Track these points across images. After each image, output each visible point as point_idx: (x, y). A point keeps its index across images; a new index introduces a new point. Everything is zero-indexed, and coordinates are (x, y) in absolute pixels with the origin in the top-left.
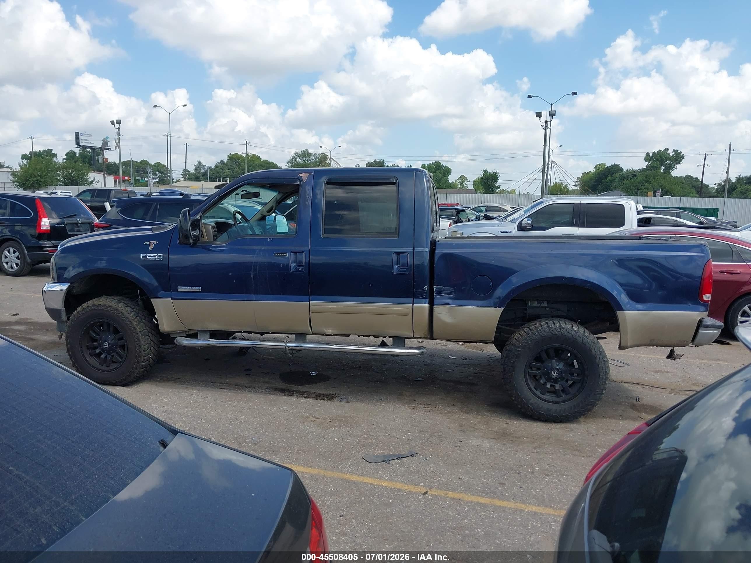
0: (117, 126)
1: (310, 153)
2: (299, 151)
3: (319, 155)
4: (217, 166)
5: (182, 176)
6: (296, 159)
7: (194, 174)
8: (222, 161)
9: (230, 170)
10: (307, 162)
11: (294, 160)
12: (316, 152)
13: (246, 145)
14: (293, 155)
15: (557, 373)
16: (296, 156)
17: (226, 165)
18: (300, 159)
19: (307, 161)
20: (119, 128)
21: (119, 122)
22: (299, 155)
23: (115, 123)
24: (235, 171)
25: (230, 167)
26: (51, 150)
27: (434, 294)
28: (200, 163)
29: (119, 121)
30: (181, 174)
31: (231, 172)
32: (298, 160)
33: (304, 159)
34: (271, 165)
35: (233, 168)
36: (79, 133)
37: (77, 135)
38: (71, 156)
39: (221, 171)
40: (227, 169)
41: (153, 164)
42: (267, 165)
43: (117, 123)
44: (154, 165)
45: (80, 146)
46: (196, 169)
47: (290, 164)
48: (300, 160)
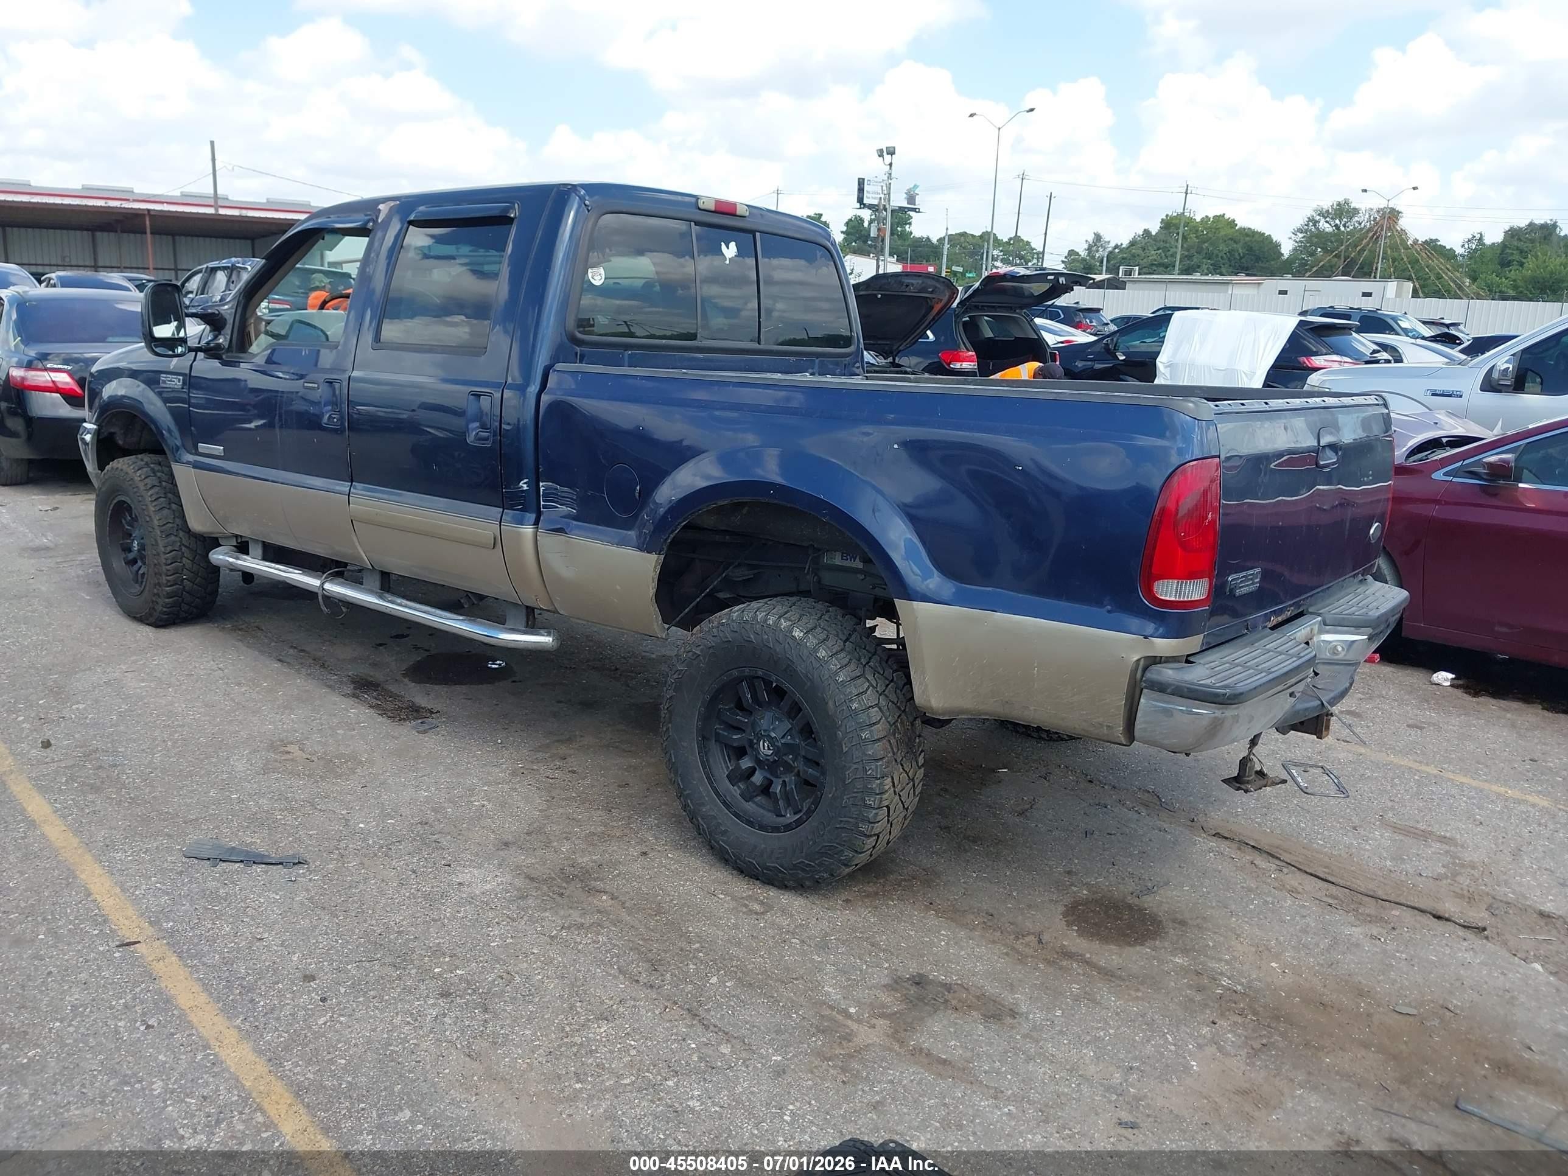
0: (888, 158)
1: (1355, 209)
2: (1327, 204)
3: (1378, 212)
4: (1133, 243)
5: (1063, 266)
6: (1315, 223)
7: (1084, 260)
8: (1147, 232)
9: (1159, 252)
10: (1342, 229)
11: (1311, 224)
12: (1369, 206)
13: (1187, 194)
14: (1310, 213)
15: (769, 749)
16: (1319, 215)
17: (1155, 240)
18: (1327, 222)
19: (1344, 226)
20: (891, 165)
21: (891, 152)
22: (1324, 214)
23: (885, 153)
24: (1170, 253)
25: (1162, 244)
26: (821, 215)
27: (542, 503)
28: (1098, 237)
29: (892, 149)
30: (1063, 262)
31: (1163, 254)
32: (1321, 224)
33: (1337, 222)
34: (1257, 236)
35: (1168, 245)
36: (864, 179)
37: (861, 183)
38: (854, 227)
39: (1140, 252)
40: (1155, 248)
41: (1005, 240)
42: (1248, 239)
43: (888, 154)
44: (1008, 243)
45: (864, 205)
46: (1089, 249)
47: (1301, 235)
48: (1327, 225)
